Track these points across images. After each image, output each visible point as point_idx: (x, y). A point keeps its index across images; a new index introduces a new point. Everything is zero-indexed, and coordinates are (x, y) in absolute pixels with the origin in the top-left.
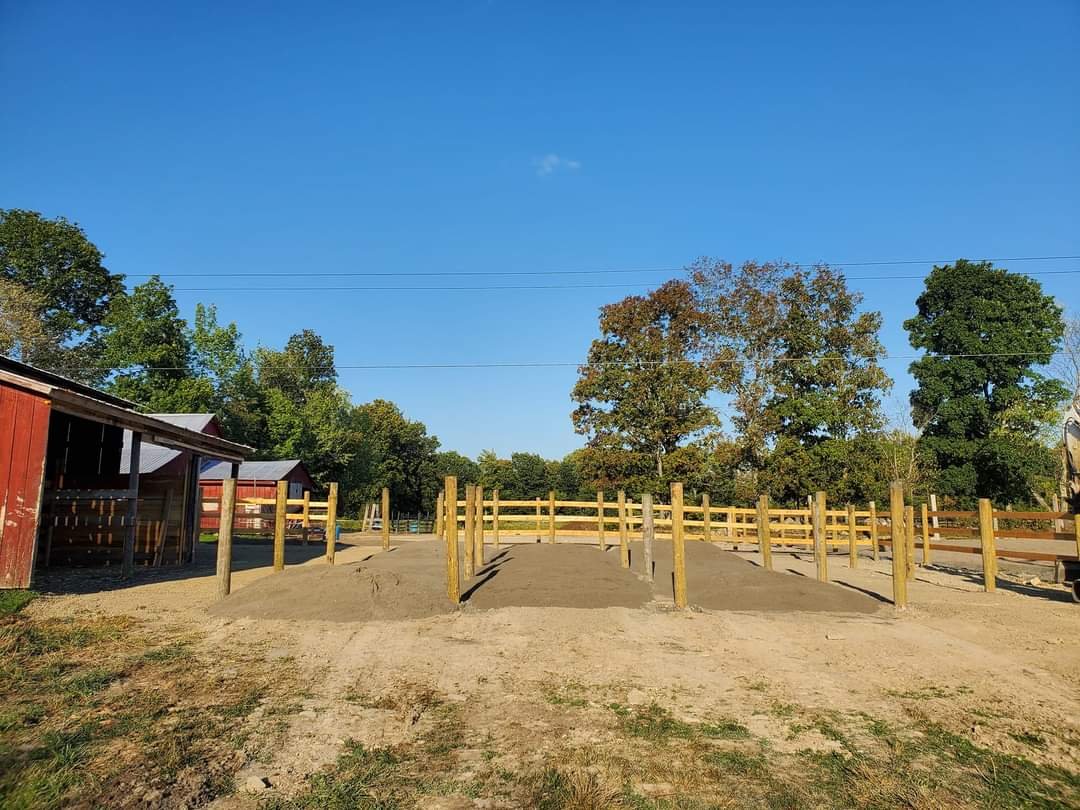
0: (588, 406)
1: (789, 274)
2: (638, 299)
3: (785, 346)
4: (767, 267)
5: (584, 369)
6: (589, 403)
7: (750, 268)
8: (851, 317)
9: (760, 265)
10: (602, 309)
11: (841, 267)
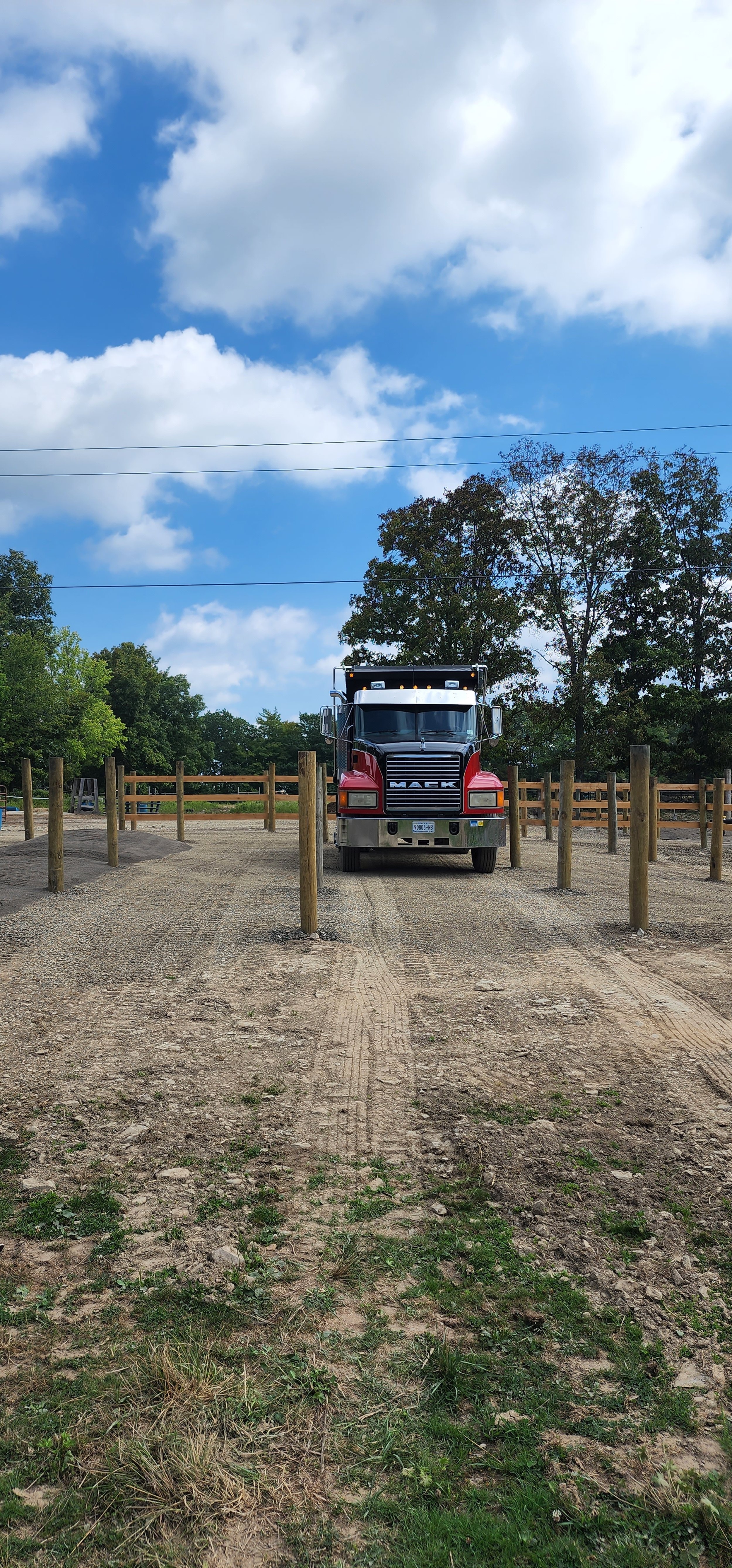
0: (364, 651)
1: (641, 465)
2: (431, 501)
3: (627, 566)
4: (613, 456)
5: (359, 599)
6: (365, 646)
7: (587, 459)
8: (720, 525)
9: (602, 453)
10: (383, 517)
11: (713, 456)
